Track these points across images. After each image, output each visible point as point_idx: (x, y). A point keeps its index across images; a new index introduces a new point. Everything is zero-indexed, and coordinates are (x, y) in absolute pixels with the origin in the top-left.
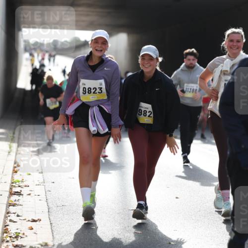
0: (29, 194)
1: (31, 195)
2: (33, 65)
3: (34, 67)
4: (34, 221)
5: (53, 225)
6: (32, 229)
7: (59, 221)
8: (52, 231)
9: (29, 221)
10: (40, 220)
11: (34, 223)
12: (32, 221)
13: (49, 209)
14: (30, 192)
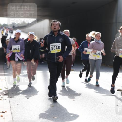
0: (1, 99)
1: (2, 99)
2: (2, 35)
3: (3, 35)
4: (3, 112)
5: (13, 114)
6: (2, 116)
7: (16, 112)
8: (12, 117)
9: (1, 112)
10: (6, 112)
11: (3, 113)
12: (2, 113)
13: (10, 106)
14: (1, 98)
